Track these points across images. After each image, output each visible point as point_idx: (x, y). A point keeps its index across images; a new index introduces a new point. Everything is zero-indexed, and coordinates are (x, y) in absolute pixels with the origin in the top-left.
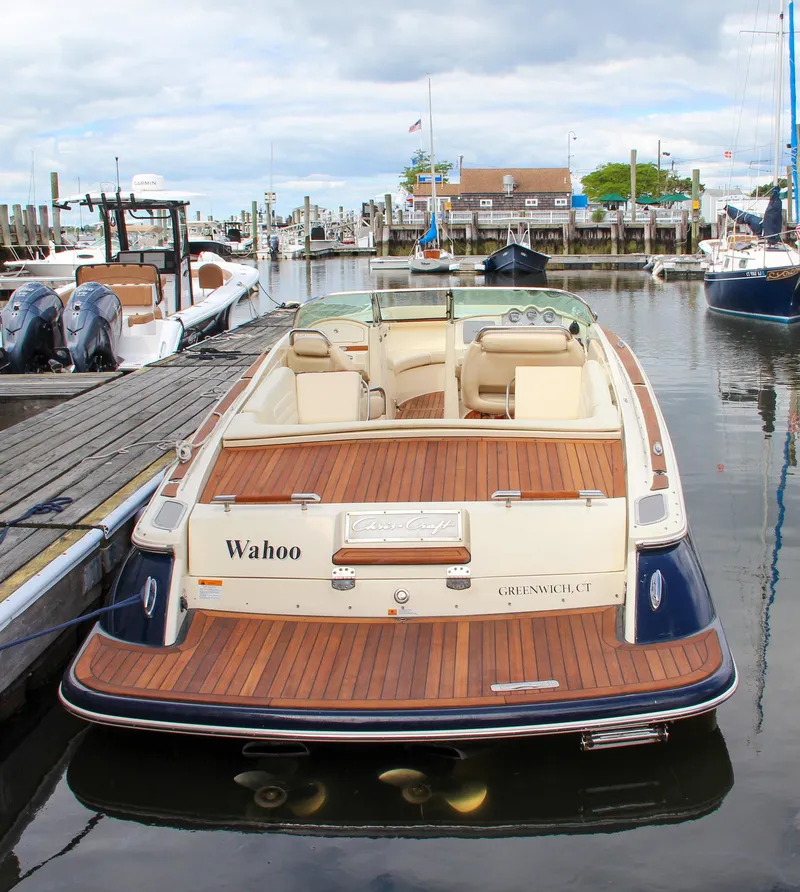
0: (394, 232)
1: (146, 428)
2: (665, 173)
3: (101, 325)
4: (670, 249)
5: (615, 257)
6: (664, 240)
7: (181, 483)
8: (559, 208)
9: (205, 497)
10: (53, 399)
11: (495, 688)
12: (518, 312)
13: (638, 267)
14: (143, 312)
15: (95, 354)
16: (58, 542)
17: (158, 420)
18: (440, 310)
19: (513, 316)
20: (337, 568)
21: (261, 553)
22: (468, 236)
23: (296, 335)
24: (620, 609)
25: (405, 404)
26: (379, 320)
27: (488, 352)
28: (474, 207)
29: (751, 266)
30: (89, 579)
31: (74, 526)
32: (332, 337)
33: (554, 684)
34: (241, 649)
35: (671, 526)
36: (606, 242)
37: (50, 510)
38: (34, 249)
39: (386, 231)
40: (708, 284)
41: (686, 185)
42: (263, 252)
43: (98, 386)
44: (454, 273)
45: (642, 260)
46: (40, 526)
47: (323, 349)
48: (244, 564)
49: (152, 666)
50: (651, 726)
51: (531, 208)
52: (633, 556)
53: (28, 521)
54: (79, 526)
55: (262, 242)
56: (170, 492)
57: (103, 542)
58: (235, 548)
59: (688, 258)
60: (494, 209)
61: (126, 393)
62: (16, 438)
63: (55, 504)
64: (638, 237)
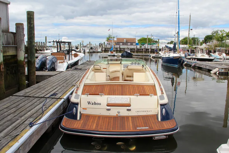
0: (105, 49)
1: (68, 81)
2: (152, 39)
3: (53, 63)
4: (154, 53)
5: (144, 54)
6: (153, 51)
7: (78, 91)
8: (134, 45)
9: (83, 94)
10: (50, 76)
11: (138, 128)
12: (133, 63)
13: (148, 56)
14: (62, 61)
15: (52, 68)
16: (56, 101)
17: (70, 80)
18: (119, 62)
19: (132, 63)
20: (107, 107)
21: (94, 104)
22: (118, 50)
23: (95, 66)
24: (157, 115)
25: (112, 79)
26: (108, 64)
27: (129, 70)
28: (119, 44)
29: (170, 56)
30: (62, 108)
31: (59, 98)
32: (101, 66)
33: (148, 128)
34: (91, 121)
35: (165, 101)
36: (142, 51)
37: (54, 95)
38: (43, 50)
39: (104, 48)
40: (162, 59)
41: (156, 42)
42: (82, 51)
43: (58, 74)
44: (116, 56)
45: (149, 55)
46: (53, 98)
47: (99, 69)
48: (91, 106)
49: (76, 123)
50: (165, 135)
51: (129, 45)
52: (159, 106)
53: (50, 97)
54: (60, 98)
55: (81, 50)
56: (76, 93)
57: (64, 101)
58: (89, 103)
59: (157, 54)
60: (122, 45)
61: (63, 75)
62: (45, 83)
63: (55, 94)
64: (148, 51)
